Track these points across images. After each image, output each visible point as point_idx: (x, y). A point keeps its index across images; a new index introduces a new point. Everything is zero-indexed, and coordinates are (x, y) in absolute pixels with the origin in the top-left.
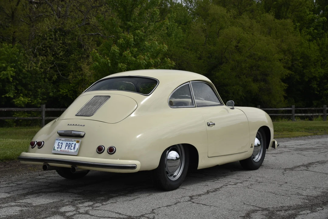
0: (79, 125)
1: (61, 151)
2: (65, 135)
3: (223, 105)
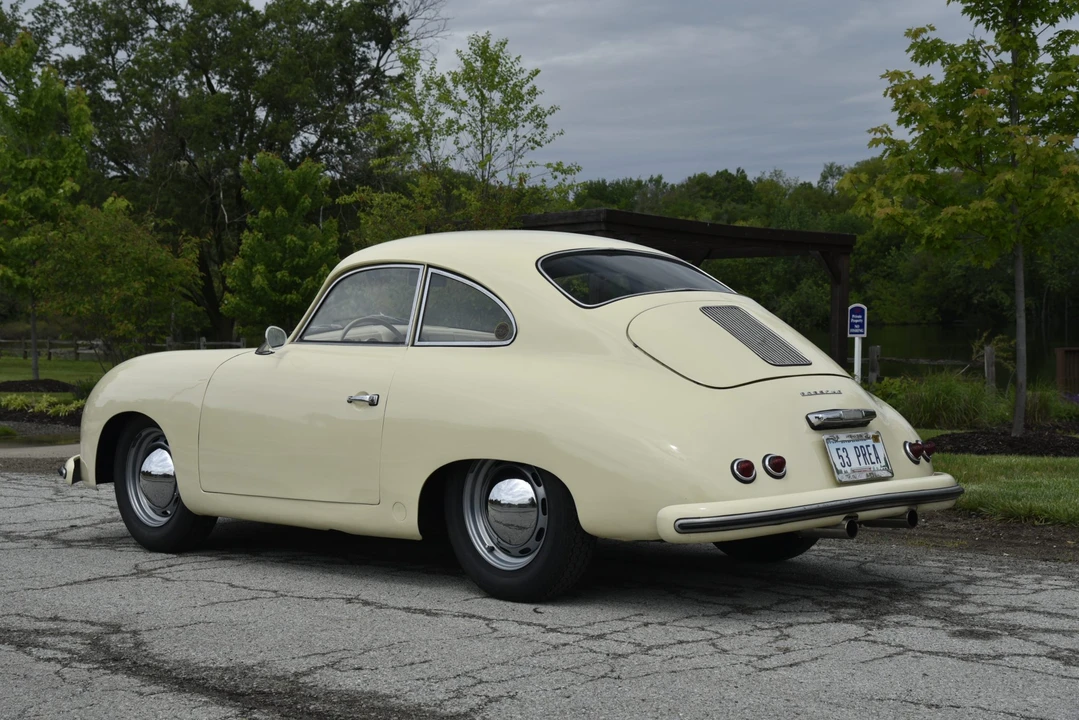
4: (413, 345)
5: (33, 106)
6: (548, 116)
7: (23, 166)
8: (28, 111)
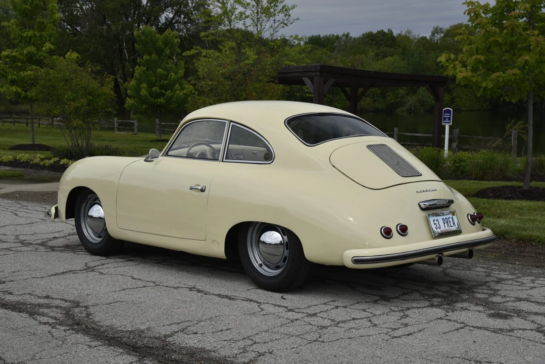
4: (222, 161)
5: (29, 4)
6: (291, 10)
7: (25, 35)
8: (27, 7)
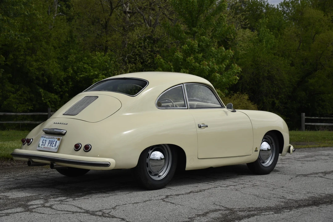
0: (63, 124)
1: (44, 147)
2: (50, 133)
3: (224, 107)
